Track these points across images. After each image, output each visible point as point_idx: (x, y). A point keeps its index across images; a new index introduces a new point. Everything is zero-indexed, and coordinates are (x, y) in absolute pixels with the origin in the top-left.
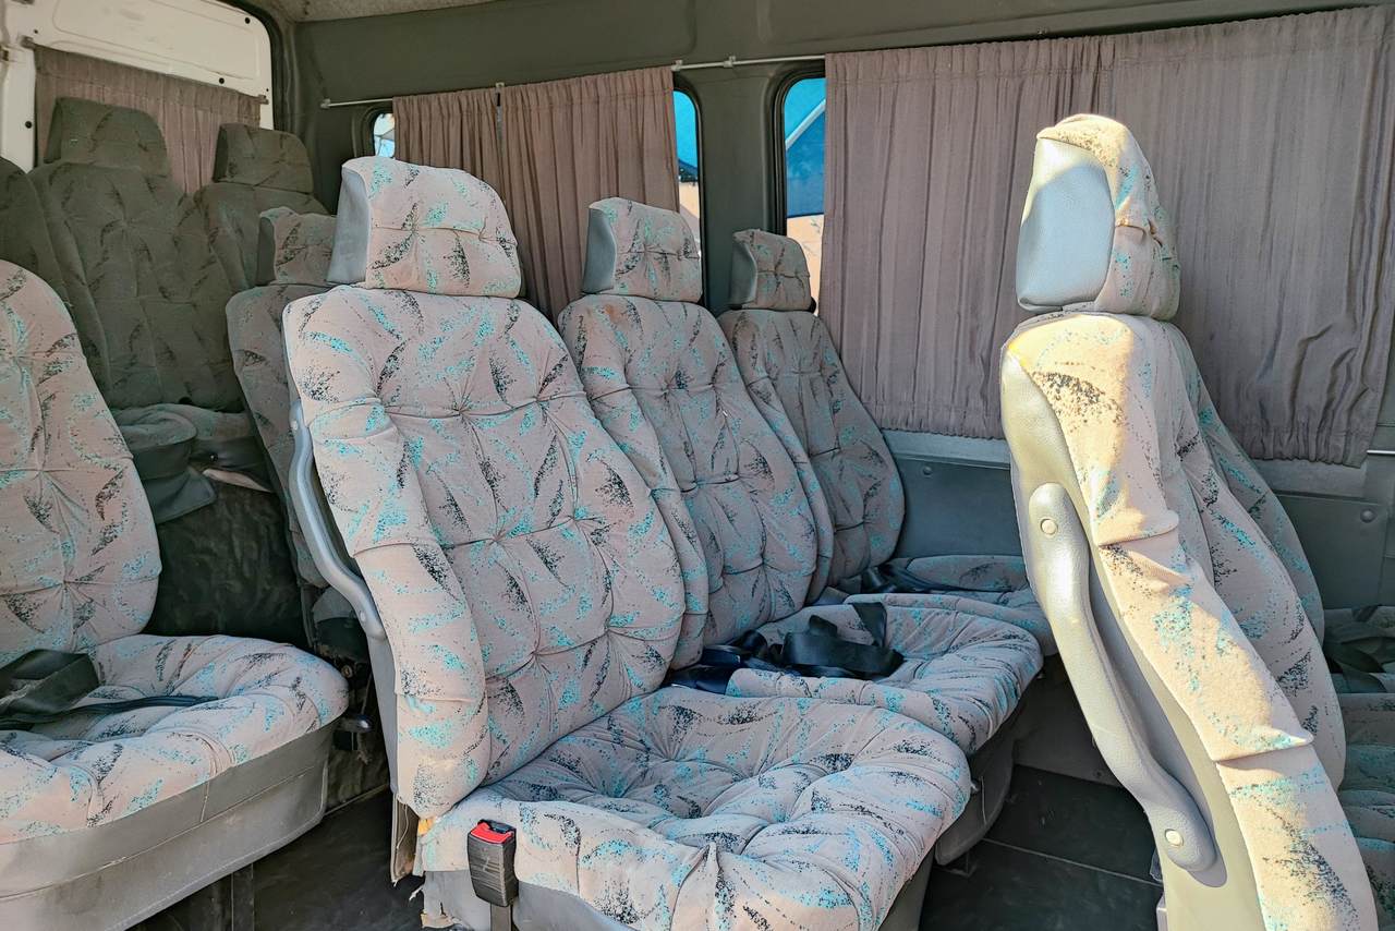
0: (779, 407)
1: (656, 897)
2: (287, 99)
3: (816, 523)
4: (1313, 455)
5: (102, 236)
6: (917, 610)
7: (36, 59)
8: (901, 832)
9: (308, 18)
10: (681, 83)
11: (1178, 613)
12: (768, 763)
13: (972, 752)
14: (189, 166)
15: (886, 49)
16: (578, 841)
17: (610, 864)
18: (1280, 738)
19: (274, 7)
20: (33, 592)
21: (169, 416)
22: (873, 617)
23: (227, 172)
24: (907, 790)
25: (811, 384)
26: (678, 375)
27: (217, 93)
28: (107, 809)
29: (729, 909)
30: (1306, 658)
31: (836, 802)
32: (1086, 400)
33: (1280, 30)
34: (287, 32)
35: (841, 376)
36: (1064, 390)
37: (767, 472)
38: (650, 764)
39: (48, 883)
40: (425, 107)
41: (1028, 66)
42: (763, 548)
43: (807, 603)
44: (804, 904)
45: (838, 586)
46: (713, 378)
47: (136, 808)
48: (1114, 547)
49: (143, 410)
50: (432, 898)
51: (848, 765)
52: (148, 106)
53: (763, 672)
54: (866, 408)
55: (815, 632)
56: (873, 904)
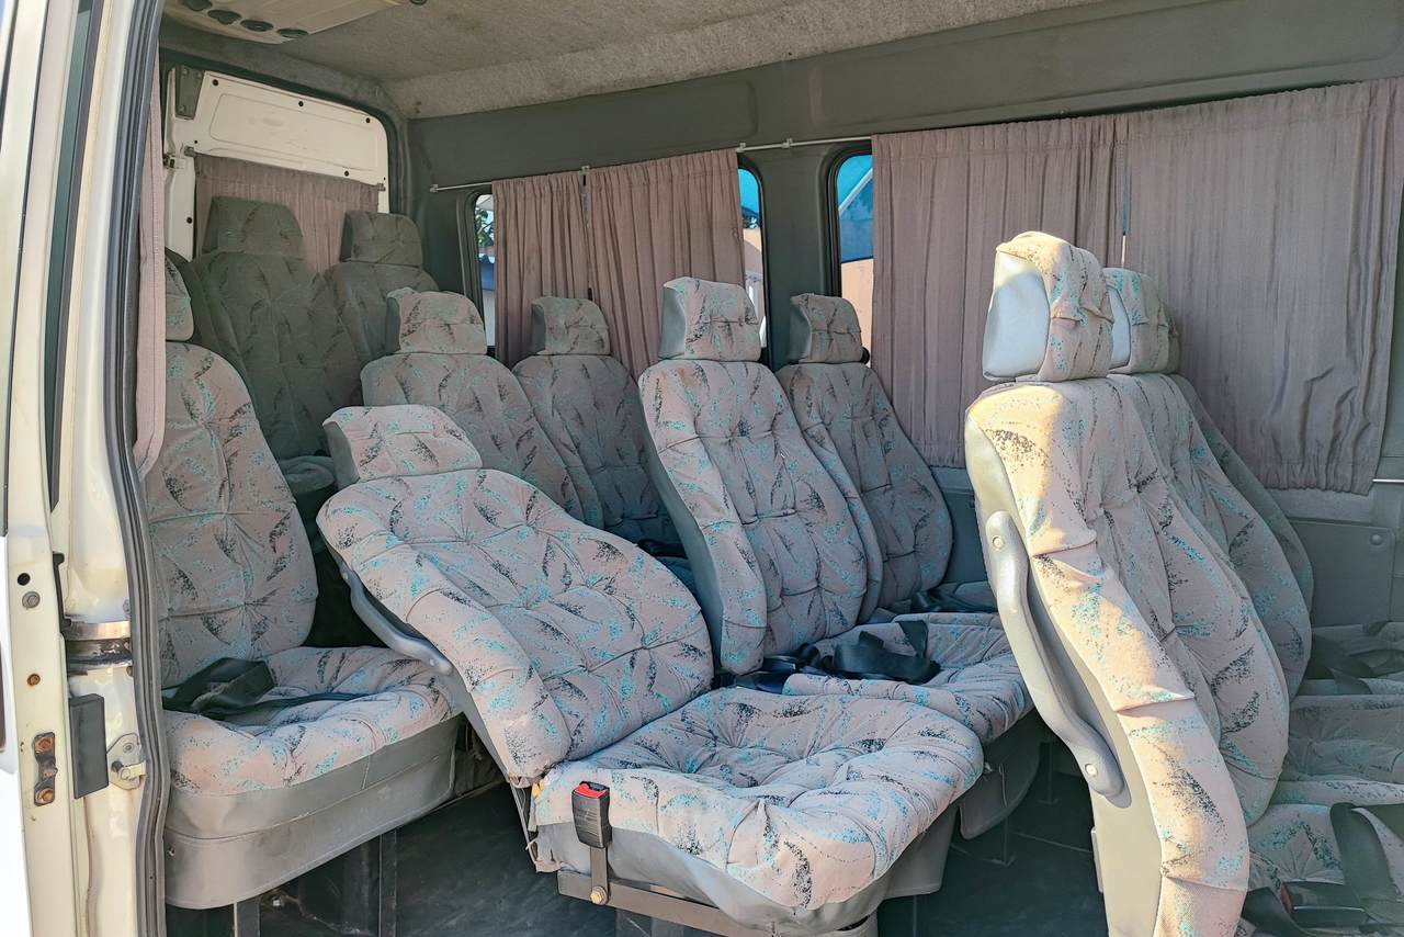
0: (832, 448)
1: (717, 835)
2: (401, 186)
3: (865, 551)
4: (1323, 485)
5: (251, 313)
6: (955, 626)
7: (196, 164)
8: (917, 795)
9: (420, 116)
10: (744, 162)
11: (1090, 604)
12: (814, 749)
13: (989, 741)
14: (320, 249)
15: (926, 130)
16: (657, 795)
17: (681, 812)
18: (1162, 694)
19: (391, 108)
20: (220, 612)
21: (312, 466)
22: (917, 633)
23: (352, 253)
24: (927, 764)
25: (863, 427)
26: (741, 424)
27: (343, 184)
28: (298, 772)
29: (774, 845)
30: (1250, 652)
31: (865, 773)
32: (1023, 450)
33: (1276, 106)
34: (401, 128)
35: (892, 419)
36: (1007, 442)
37: (820, 505)
38: (717, 749)
39: (255, 828)
40: (520, 188)
41: (1051, 143)
42: (818, 573)
43: (858, 622)
44: (831, 839)
45: (889, 608)
46: (772, 426)
47: (318, 773)
48: (1042, 556)
49: (289, 461)
50: (544, 847)
51: (881, 748)
52: (287, 200)
53: (813, 676)
54: (916, 448)
55: (863, 645)
56: (888, 844)
